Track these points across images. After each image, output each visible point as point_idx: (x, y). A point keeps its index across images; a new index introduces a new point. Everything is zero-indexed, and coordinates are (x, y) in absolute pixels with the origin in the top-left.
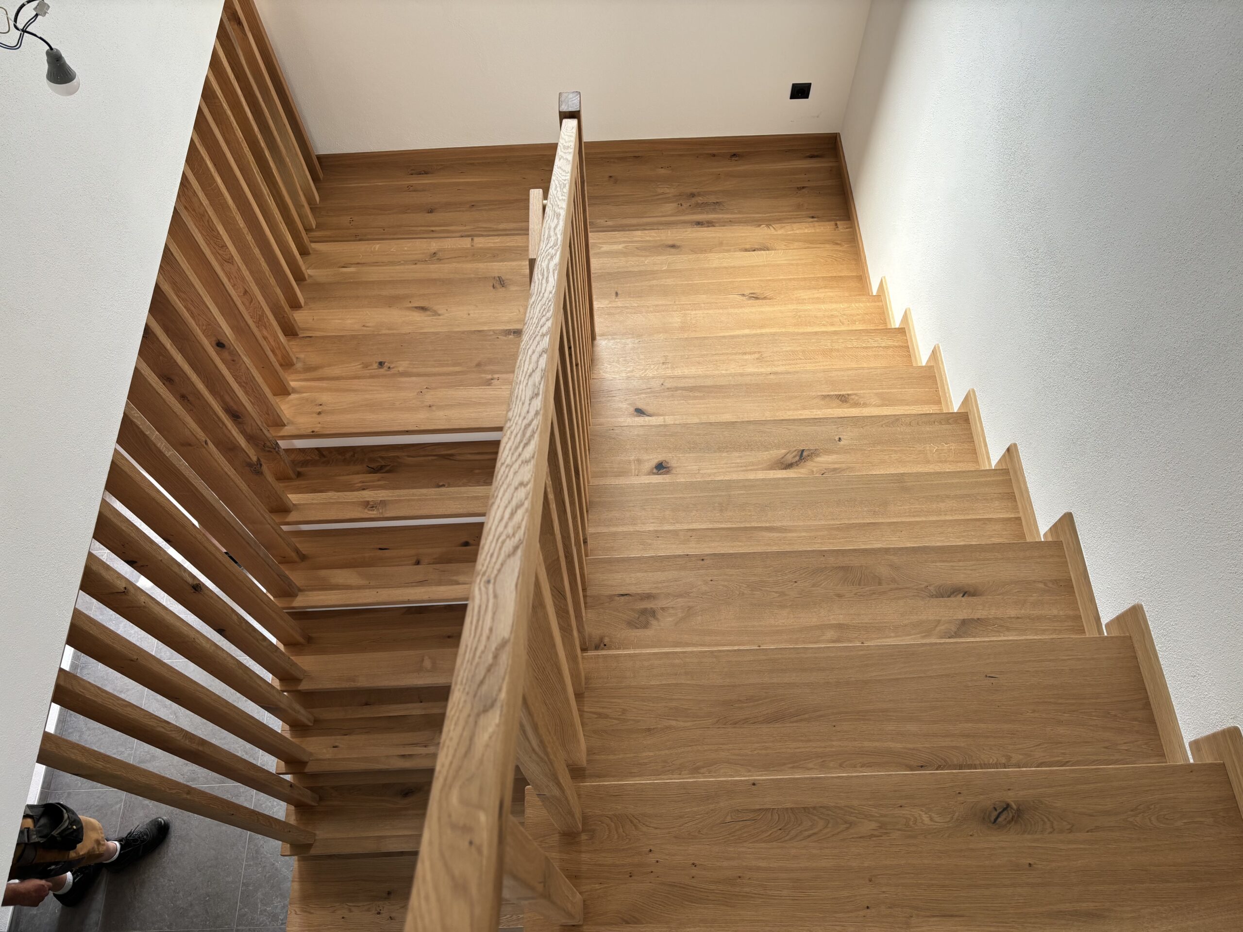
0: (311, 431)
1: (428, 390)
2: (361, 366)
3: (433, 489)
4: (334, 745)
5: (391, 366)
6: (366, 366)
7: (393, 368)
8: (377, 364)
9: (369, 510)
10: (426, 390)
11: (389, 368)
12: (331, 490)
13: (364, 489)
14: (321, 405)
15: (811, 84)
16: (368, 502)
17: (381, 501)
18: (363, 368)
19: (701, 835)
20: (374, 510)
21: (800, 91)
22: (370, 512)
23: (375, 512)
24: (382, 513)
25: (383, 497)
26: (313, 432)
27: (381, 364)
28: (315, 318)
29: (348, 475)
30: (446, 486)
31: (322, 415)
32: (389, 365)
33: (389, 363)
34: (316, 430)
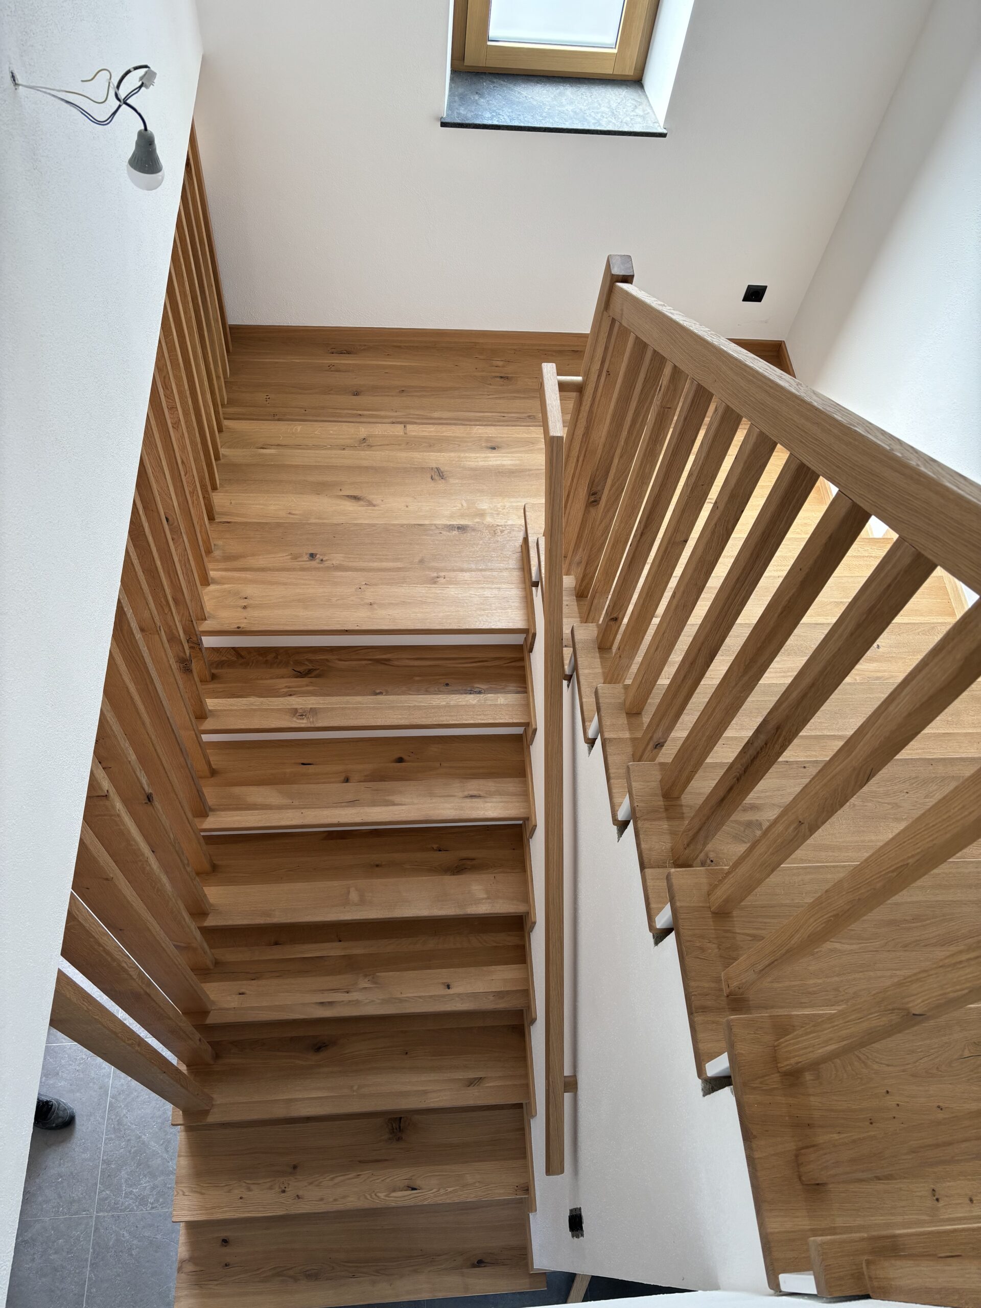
0: (236, 626)
1: (368, 586)
2: (290, 557)
3: (370, 697)
4: (241, 992)
5: (324, 559)
6: (295, 557)
7: (326, 560)
8: (308, 556)
9: (298, 719)
10: (365, 586)
11: (322, 560)
12: (254, 695)
13: (291, 695)
14: (246, 598)
15: (765, 287)
16: (296, 710)
17: (311, 708)
18: (292, 559)
19: (940, 1073)
20: (303, 719)
21: (755, 294)
22: (301, 721)
23: (305, 721)
24: (313, 722)
25: (313, 704)
26: (238, 628)
27: (312, 556)
28: (233, 502)
29: (271, 678)
30: (384, 694)
31: (249, 609)
32: (321, 557)
33: (320, 555)
34: (242, 626)
